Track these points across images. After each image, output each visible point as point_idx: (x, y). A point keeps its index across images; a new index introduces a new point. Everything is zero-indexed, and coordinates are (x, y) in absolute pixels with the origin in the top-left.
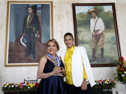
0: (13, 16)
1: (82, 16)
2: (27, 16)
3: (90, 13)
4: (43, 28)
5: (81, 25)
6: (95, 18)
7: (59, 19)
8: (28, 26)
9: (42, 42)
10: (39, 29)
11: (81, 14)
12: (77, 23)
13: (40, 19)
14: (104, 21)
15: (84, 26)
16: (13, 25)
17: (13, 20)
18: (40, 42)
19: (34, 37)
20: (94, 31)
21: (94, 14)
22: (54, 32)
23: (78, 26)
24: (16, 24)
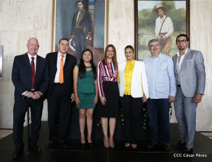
0: (59, 14)
1: (146, 14)
2: (77, 13)
3: (156, 10)
4: (95, 29)
5: (143, 26)
6: (162, 17)
7: (117, 17)
8: (77, 26)
9: (94, 47)
10: (91, 30)
11: (144, 11)
12: (139, 22)
13: (92, 17)
14: (173, 21)
15: (147, 27)
16: (59, 24)
17: (59, 18)
18: (92, 45)
19: (85, 40)
20: (160, 34)
21: (161, 12)
22: (109, 33)
23: (140, 27)
24: (64, 23)
